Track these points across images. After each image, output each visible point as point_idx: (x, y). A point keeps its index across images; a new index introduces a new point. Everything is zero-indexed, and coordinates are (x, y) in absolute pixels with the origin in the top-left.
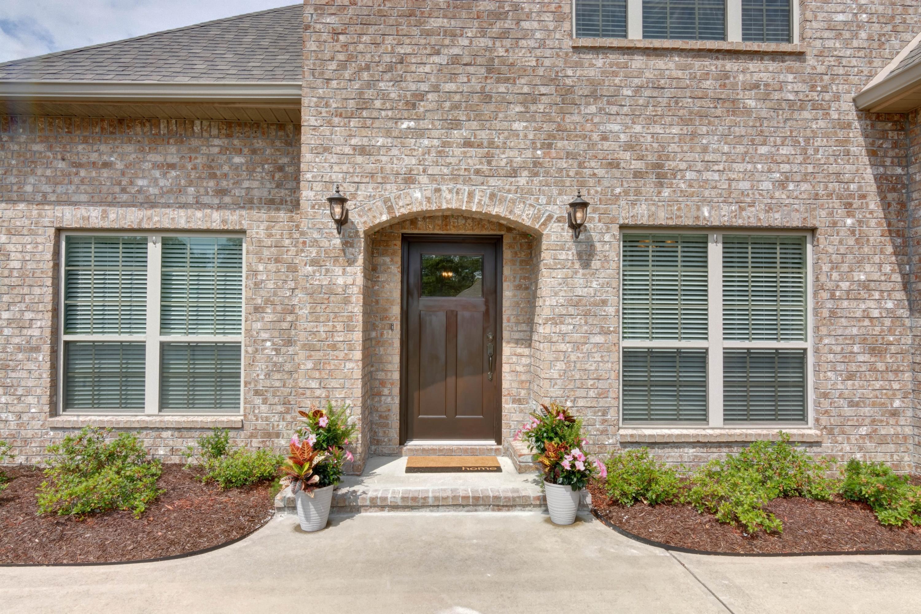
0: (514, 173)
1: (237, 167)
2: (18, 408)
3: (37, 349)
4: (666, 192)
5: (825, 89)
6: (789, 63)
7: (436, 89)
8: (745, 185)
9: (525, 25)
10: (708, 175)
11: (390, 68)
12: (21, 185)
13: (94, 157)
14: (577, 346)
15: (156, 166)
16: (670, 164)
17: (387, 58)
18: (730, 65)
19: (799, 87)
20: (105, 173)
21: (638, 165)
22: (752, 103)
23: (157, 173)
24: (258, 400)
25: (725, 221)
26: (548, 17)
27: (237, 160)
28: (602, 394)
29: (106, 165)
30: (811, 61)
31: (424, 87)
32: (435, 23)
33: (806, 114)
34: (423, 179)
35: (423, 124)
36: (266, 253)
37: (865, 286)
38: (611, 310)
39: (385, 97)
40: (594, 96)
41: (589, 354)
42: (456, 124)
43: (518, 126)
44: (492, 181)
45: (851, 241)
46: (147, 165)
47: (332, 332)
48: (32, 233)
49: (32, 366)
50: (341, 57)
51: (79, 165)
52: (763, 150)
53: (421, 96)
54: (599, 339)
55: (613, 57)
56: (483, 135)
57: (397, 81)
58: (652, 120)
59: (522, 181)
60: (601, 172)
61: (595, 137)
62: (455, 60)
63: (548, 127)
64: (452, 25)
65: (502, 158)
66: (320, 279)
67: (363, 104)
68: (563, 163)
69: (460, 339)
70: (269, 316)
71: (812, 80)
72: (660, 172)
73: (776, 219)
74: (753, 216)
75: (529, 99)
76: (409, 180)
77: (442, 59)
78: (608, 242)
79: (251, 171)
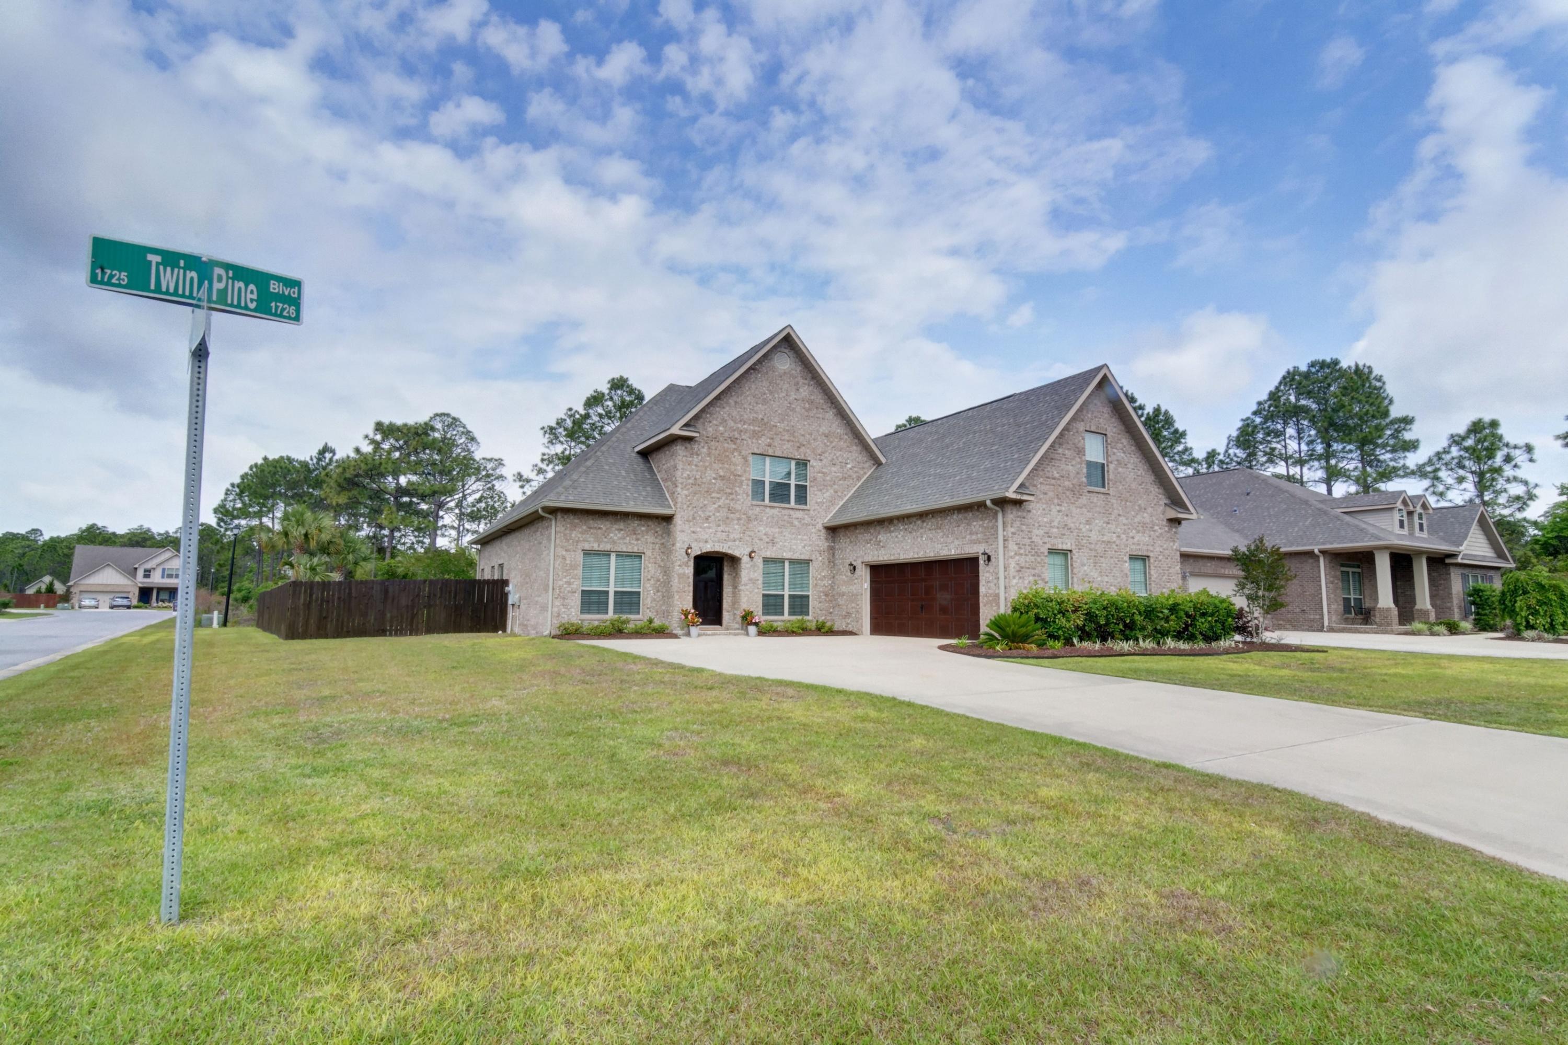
0: (735, 541)
1: (642, 531)
3: (576, 592)
4: (775, 548)
5: (815, 520)
6: (806, 512)
7: (714, 515)
8: (794, 547)
9: (739, 497)
10: (785, 544)
11: (702, 508)
12: (571, 534)
13: (596, 525)
14: (751, 592)
15: (616, 529)
16: (776, 540)
17: (701, 505)
18: (792, 512)
19: (809, 519)
20: (599, 531)
21: (767, 540)
22: (797, 523)
23: (617, 532)
24: (648, 612)
25: (789, 557)
26: (745, 495)
27: (643, 529)
28: (758, 607)
29: (600, 528)
30: (812, 512)
31: (711, 514)
32: (714, 495)
33: (811, 527)
34: (710, 541)
35: (711, 525)
36: (652, 561)
37: (824, 577)
38: (760, 582)
39: (700, 516)
40: (756, 519)
41: (754, 595)
42: (719, 526)
43: (736, 527)
44: (730, 543)
45: (820, 564)
46: (613, 529)
47: (684, 587)
48: (574, 551)
49: (575, 598)
50: (688, 503)
51: (590, 528)
52: (799, 537)
53: (710, 517)
54: (757, 590)
55: (762, 508)
56: (727, 529)
57: (704, 512)
58: (772, 527)
59: (737, 543)
60: (758, 542)
61: (756, 531)
62: (720, 506)
63: (744, 528)
64: (719, 496)
65: (732, 536)
66: (681, 571)
67: (694, 518)
68: (748, 538)
69: (709, 591)
70: (652, 582)
71: (812, 518)
72: (773, 542)
73: (802, 557)
74: (796, 556)
75: (739, 519)
76: (706, 542)
77: (716, 506)
78: (759, 561)
79: (647, 532)
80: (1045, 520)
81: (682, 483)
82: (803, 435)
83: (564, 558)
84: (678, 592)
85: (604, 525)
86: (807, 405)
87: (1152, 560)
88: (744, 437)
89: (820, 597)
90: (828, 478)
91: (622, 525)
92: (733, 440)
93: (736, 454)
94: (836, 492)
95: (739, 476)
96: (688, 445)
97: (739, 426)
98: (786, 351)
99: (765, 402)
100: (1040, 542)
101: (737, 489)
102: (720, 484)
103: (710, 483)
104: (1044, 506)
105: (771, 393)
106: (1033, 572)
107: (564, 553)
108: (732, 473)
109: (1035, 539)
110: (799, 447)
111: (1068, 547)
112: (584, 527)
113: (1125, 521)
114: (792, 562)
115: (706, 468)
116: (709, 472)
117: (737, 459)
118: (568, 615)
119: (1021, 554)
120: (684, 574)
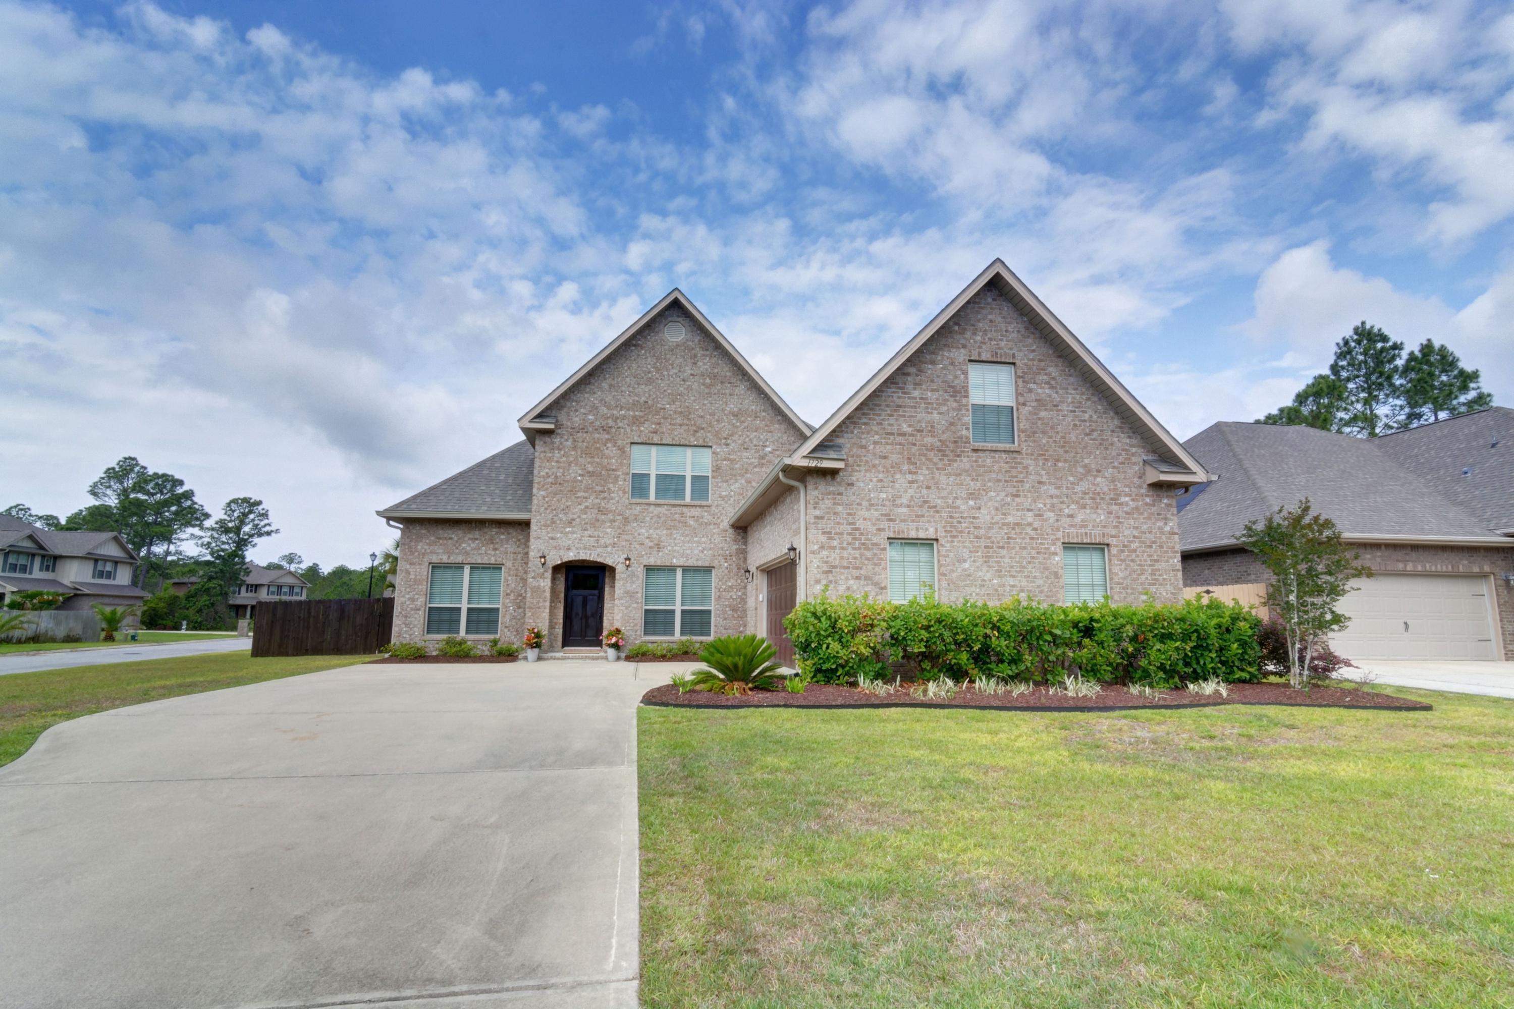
0: (606, 547)
1: (502, 540)
2: (411, 632)
3: (419, 610)
4: (660, 554)
5: (718, 518)
6: (706, 508)
7: (579, 517)
8: (689, 552)
9: (612, 495)
10: (675, 548)
11: (563, 510)
12: (416, 546)
13: (446, 535)
14: (627, 608)
15: (470, 539)
16: (662, 544)
17: (562, 507)
18: (685, 510)
19: (709, 517)
20: (450, 541)
21: (651, 544)
22: (692, 523)
23: (470, 542)
24: (506, 630)
25: (682, 564)
26: (620, 493)
27: (502, 537)
28: (636, 625)
29: (451, 538)
30: (713, 508)
31: (575, 516)
32: (580, 494)
33: (712, 527)
34: (573, 548)
35: (575, 529)
36: (512, 573)
37: (731, 587)
38: (639, 595)
39: (561, 520)
40: (636, 520)
41: (631, 611)
42: (586, 530)
43: (609, 530)
44: (599, 550)
45: (726, 571)
46: (466, 539)
48: (420, 564)
49: (417, 616)
50: (546, 505)
51: (440, 539)
52: (696, 539)
53: (573, 520)
54: (635, 605)
55: (643, 507)
56: (596, 533)
57: (566, 514)
58: (656, 529)
59: (609, 549)
60: (637, 546)
61: (636, 534)
62: (587, 507)
63: (619, 531)
64: (586, 495)
65: (602, 542)
66: (535, 584)
67: (553, 522)
68: (624, 543)
69: (588, 607)
70: (512, 597)
71: (713, 516)
72: (659, 547)
73: (700, 564)
74: (692, 562)
75: (614, 521)
76: (569, 549)
77: (582, 507)
78: (640, 571)
79: (507, 541)
80: (884, 496)
81: (539, 483)
82: (702, 417)
83: (408, 573)
84: (530, 608)
85: (455, 534)
86: (708, 381)
87: (1114, 551)
88: (620, 425)
89: (724, 612)
90: (737, 466)
91: (477, 534)
92: (606, 429)
93: (609, 445)
94: (750, 482)
95: (613, 470)
96: (548, 439)
97: (615, 412)
98: (680, 319)
99: (650, 381)
100: (873, 529)
101: (611, 486)
102: (587, 480)
103: (576, 481)
104: (881, 476)
105: (658, 370)
106: (856, 573)
107: (408, 567)
108: (604, 468)
109: (860, 524)
110: (696, 431)
111: (931, 533)
112: (433, 538)
113: (1053, 491)
114: (686, 570)
115: (570, 463)
116: (574, 467)
117: (611, 450)
118: (410, 635)
119: (834, 548)
120: (539, 587)
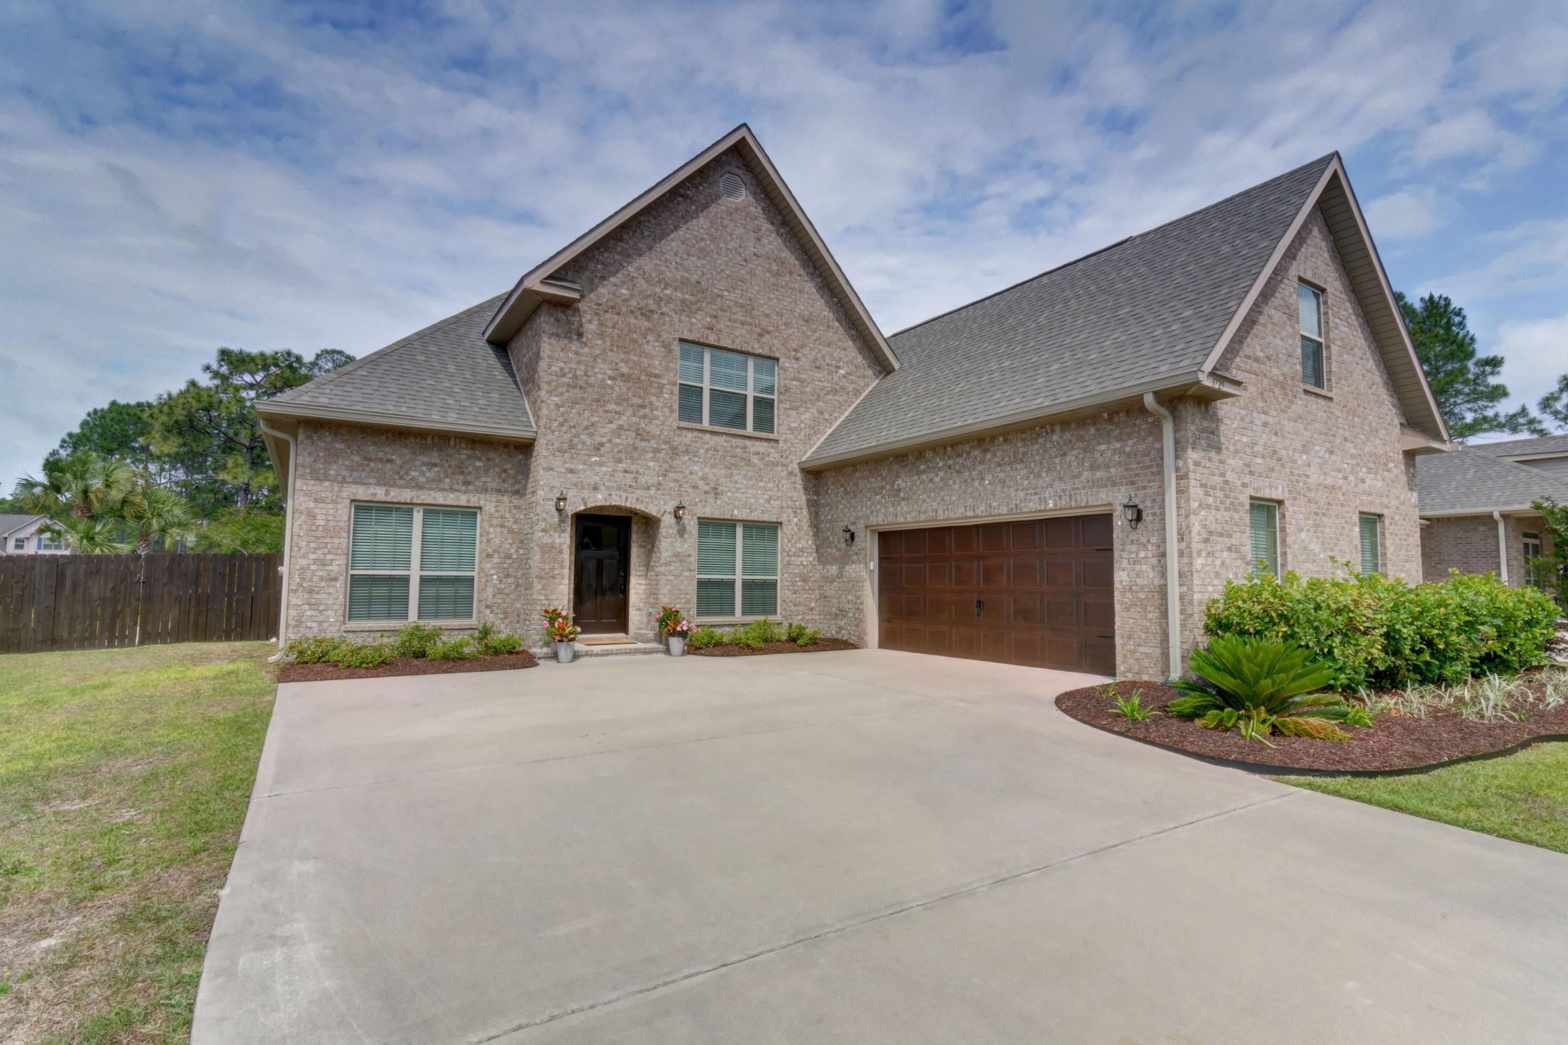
0: (648, 488)
1: (477, 469)
2: (321, 618)
3: (335, 579)
4: (719, 502)
5: (787, 457)
6: (772, 444)
7: (610, 441)
8: (753, 501)
9: (655, 413)
10: (736, 495)
11: (586, 428)
12: (326, 470)
13: (381, 455)
14: (677, 577)
15: (424, 464)
16: (720, 488)
17: (585, 423)
18: (747, 443)
19: (776, 455)
20: (388, 466)
21: (706, 488)
22: (756, 461)
23: (425, 469)
24: (488, 611)
25: (744, 517)
26: (666, 410)
27: (478, 464)
28: (688, 602)
29: (389, 461)
30: (781, 443)
31: (604, 440)
32: (611, 407)
33: (779, 468)
34: (603, 488)
35: (604, 459)
36: (495, 522)
37: (801, 550)
38: (692, 559)
39: (584, 443)
40: (687, 452)
41: (682, 581)
42: (619, 461)
43: (651, 464)
44: (638, 492)
45: (796, 529)
46: (418, 463)
47: (552, 569)
48: (333, 502)
49: (331, 590)
50: (561, 419)
51: (370, 460)
52: (761, 484)
53: (602, 445)
54: (687, 574)
55: (696, 434)
56: (634, 468)
57: (591, 435)
58: (713, 466)
59: (652, 492)
60: (690, 490)
61: (687, 472)
62: (621, 427)
63: (666, 466)
64: (619, 409)
65: (642, 480)
66: (546, 540)
67: (572, 446)
68: (672, 485)
69: (605, 575)
70: (496, 560)
71: (781, 453)
72: (716, 492)
73: (766, 517)
74: (756, 516)
75: (656, 451)
76: (596, 488)
77: (614, 426)
78: (692, 525)
79: (486, 471)
80: (1245, 439)
81: (549, 383)
82: (768, 316)
83: (312, 516)
84: (540, 578)
85: (398, 455)
86: (775, 267)
87: (1387, 521)
88: (664, 310)
89: (794, 583)
90: (808, 389)
91: (435, 457)
92: (646, 314)
93: (650, 338)
94: (822, 413)
95: (656, 376)
96: (561, 316)
97: (658, 290)
98: (738, 172)
99: (703, 253)
100: (1239, 483)
101: (653, 399)
102: (620, 387)
103: (603, 386)
104: (1243, 412)
105: (713, 239)
106: (1229, 542)
107: (312, 505)
108: (644, 370)
109: (1230, 476)
110: (760, 335)
111: (1276, 494)
112: (357, 458)
113: (1353, 451)
114: (749, 526)
115: (595, 358)
116: (600, 365)
117: (652, 347)
118: (320, 623)
120: (552, 546)
